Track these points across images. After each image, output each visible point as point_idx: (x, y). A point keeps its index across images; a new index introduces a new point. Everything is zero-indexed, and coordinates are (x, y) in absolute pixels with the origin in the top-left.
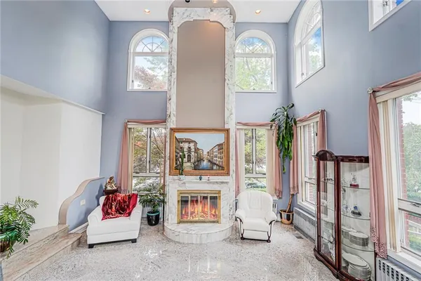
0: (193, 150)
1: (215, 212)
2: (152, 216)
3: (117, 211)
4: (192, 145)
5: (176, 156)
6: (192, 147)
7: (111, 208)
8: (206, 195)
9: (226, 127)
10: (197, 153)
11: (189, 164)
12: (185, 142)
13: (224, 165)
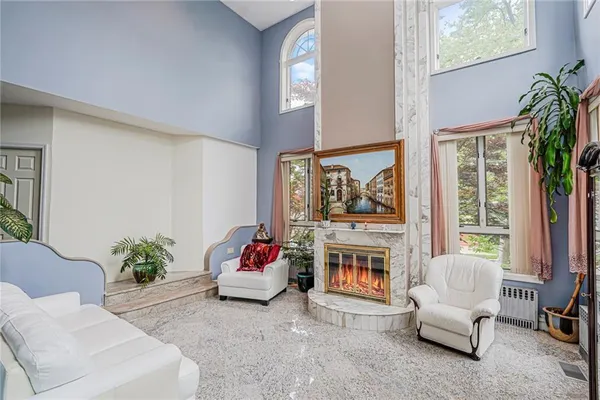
0: (345, 182)
1: (379, 285)
2: (302, 279)
3: (255, 263)
4: (343, 175)
5: (322, 193)
6: (344, 178)
7: (249, 259)
8: (364, 254)
9: (398, 137)
10: (351, 186)
11: (339, 204)
12: (334, 170)
13: (395, 205)
